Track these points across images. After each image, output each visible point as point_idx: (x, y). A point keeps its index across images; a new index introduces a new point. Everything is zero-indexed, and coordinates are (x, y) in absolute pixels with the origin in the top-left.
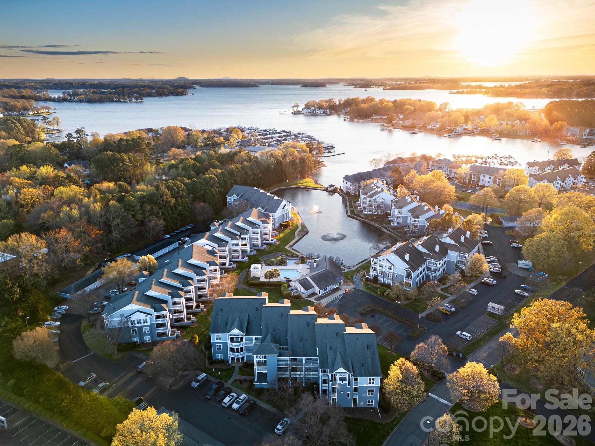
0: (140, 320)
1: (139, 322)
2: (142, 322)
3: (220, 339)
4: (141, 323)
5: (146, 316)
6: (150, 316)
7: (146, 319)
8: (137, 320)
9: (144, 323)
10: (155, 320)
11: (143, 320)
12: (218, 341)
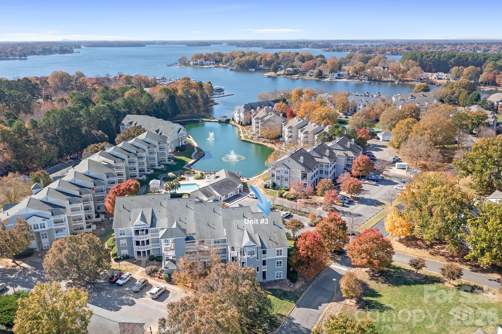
0: (37, 225)
1: (36, 227)
2: (39, 226)
3: (124, 234)
4: (38, 228)
5: (43, 220)
6: (48, 220)
7: (44, 224)
8: (34, 225)
9: (41, 228)
10: (53, 224)
11: (41, 224)
12: (123, 236)
